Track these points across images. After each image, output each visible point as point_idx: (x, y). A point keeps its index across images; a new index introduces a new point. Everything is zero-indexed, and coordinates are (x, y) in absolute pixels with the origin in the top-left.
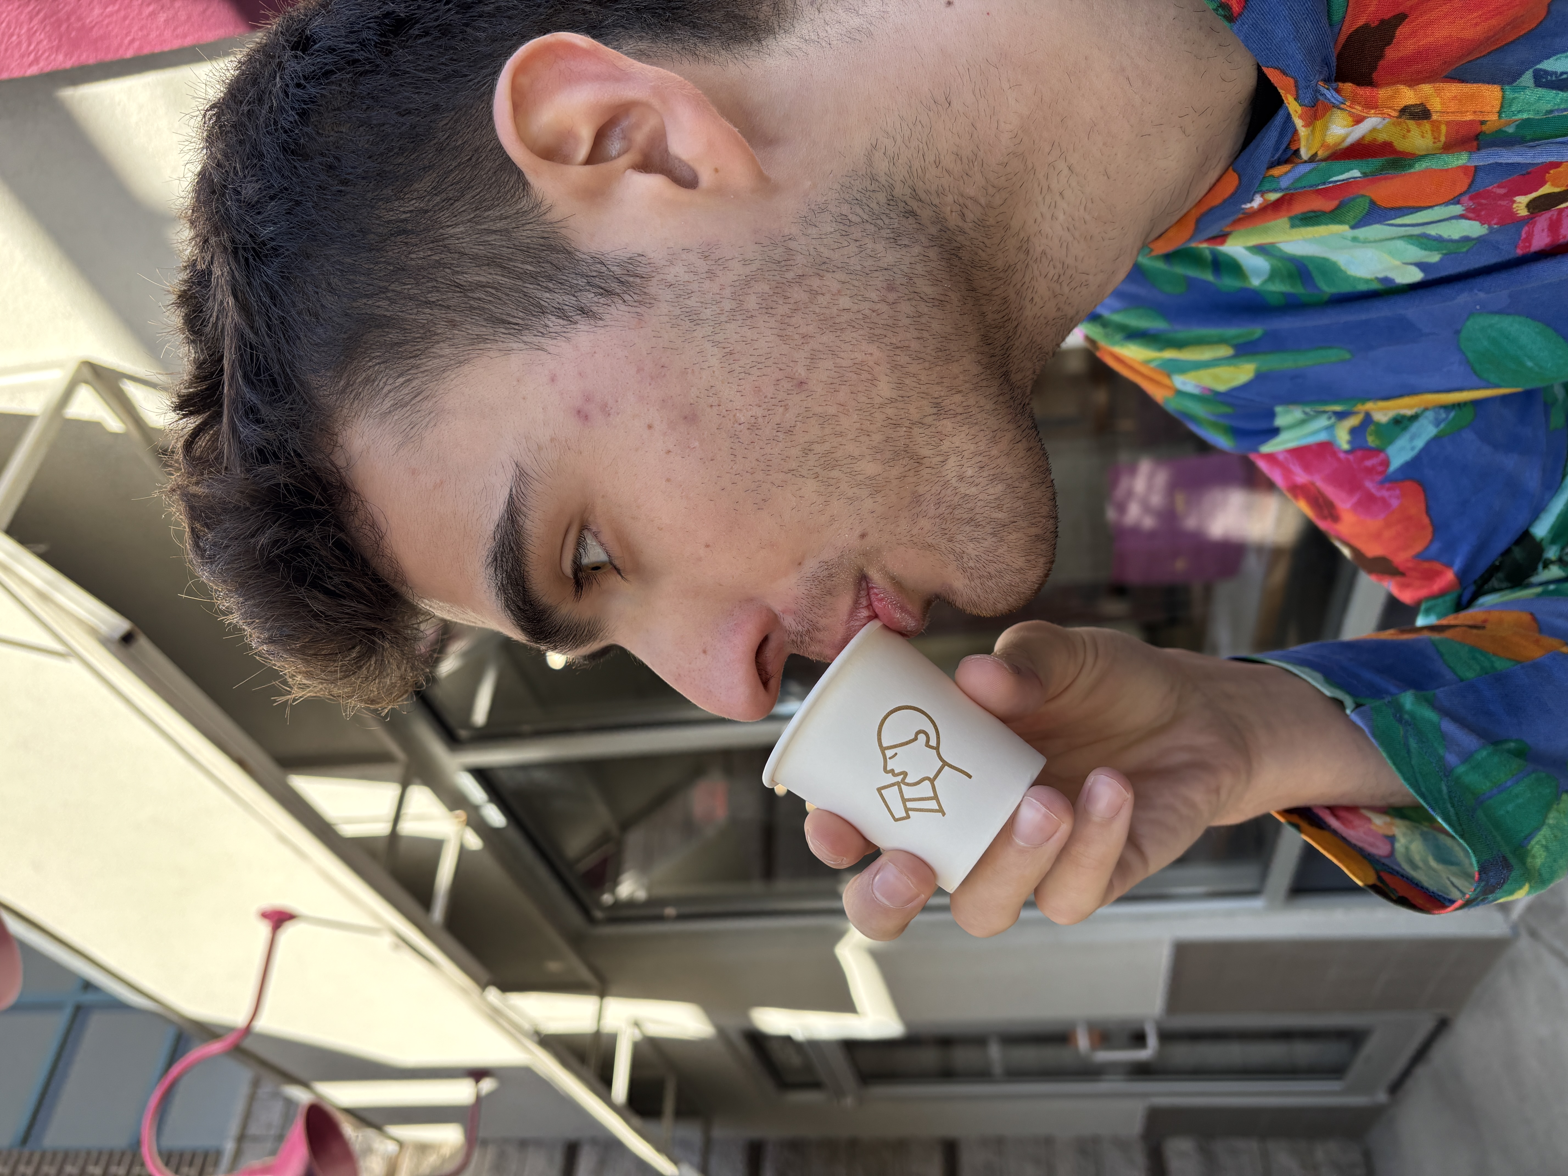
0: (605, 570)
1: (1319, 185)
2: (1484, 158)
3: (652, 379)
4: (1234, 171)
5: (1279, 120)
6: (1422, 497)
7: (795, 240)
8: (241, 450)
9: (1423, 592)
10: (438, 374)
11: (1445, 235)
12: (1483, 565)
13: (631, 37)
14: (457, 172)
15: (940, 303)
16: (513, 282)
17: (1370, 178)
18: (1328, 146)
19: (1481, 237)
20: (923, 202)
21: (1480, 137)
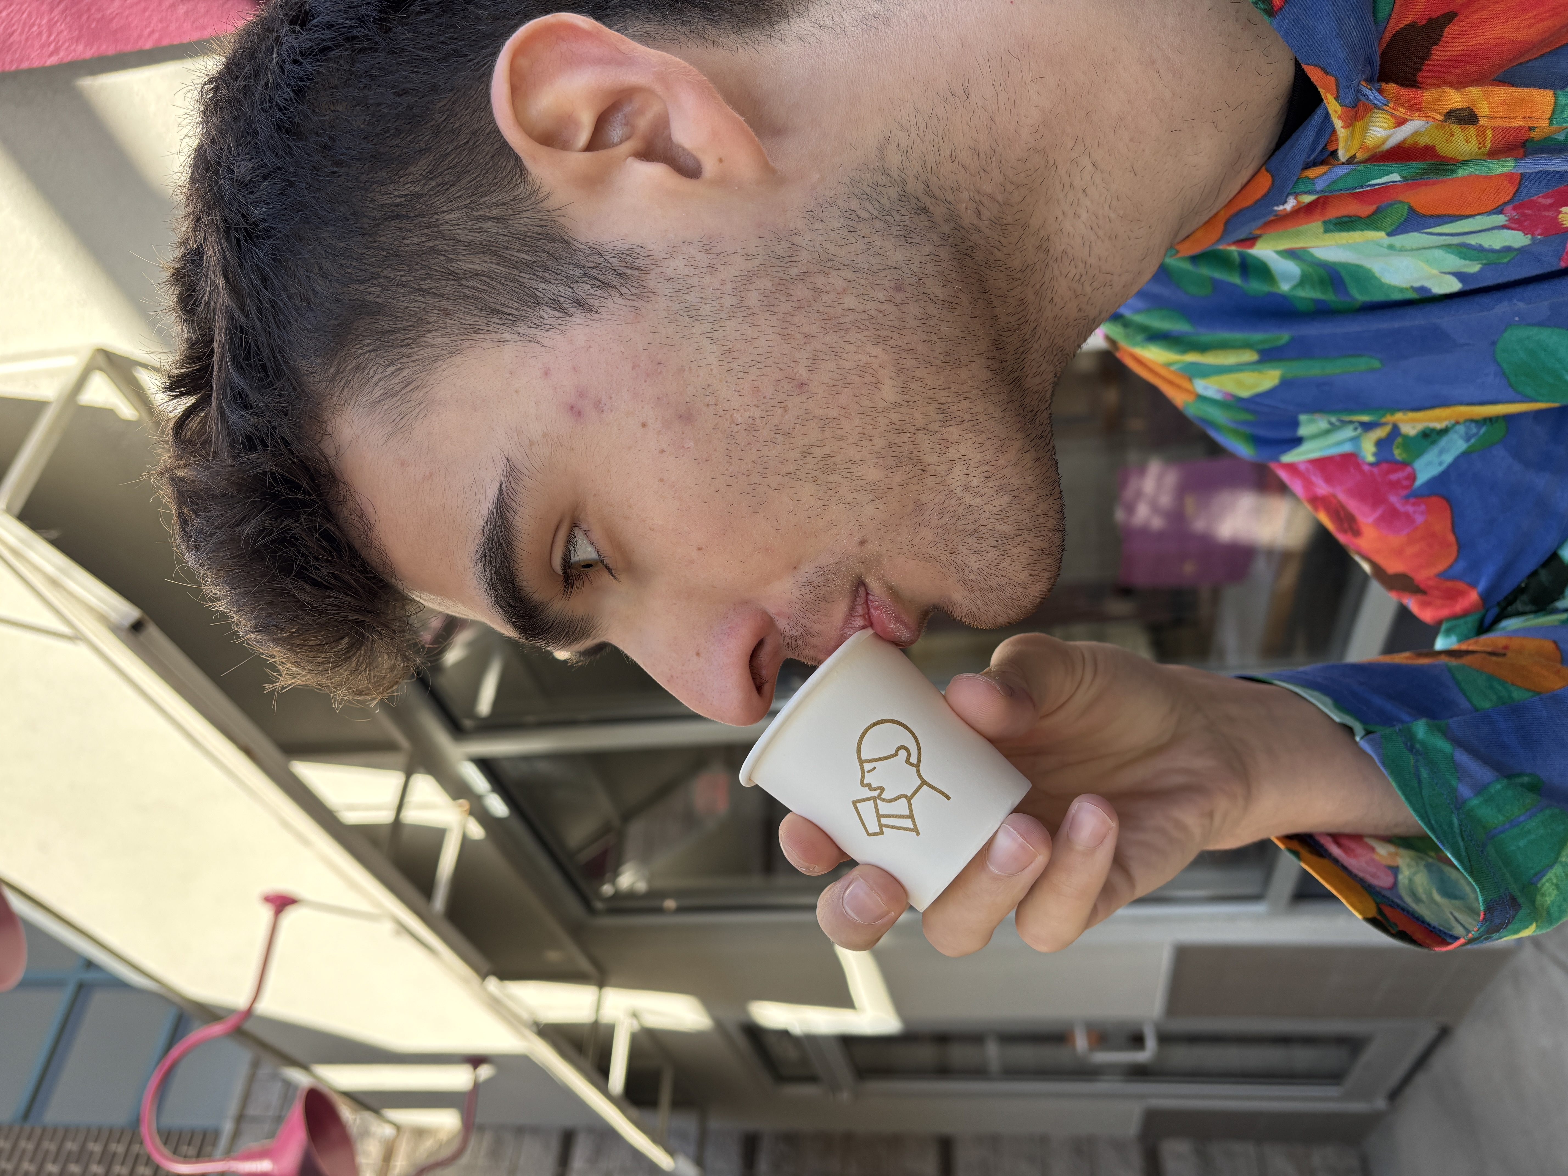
0: (597, 569)
1: (1355, 188)
2: (1532, 166)
3: (648, 375)
4: (1267, 170)
5: (1317, 118)
6: (1448, 514)
7: (800, 235)
8: (229, 435)
9: (1445, 612)
10: (429, 364)
11: (1486, 245)
12: (1508, 586)
13: (637, 18)
14: (453, 156)
15: (950, 305)
16: (509, 271)
17: (1410, 183)
18: (1367, 148)
19: (1523, 247)
20: (937, 199)
21: (1527, 144)
